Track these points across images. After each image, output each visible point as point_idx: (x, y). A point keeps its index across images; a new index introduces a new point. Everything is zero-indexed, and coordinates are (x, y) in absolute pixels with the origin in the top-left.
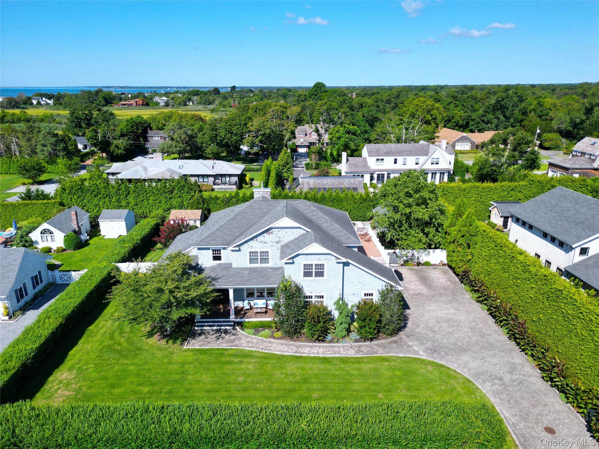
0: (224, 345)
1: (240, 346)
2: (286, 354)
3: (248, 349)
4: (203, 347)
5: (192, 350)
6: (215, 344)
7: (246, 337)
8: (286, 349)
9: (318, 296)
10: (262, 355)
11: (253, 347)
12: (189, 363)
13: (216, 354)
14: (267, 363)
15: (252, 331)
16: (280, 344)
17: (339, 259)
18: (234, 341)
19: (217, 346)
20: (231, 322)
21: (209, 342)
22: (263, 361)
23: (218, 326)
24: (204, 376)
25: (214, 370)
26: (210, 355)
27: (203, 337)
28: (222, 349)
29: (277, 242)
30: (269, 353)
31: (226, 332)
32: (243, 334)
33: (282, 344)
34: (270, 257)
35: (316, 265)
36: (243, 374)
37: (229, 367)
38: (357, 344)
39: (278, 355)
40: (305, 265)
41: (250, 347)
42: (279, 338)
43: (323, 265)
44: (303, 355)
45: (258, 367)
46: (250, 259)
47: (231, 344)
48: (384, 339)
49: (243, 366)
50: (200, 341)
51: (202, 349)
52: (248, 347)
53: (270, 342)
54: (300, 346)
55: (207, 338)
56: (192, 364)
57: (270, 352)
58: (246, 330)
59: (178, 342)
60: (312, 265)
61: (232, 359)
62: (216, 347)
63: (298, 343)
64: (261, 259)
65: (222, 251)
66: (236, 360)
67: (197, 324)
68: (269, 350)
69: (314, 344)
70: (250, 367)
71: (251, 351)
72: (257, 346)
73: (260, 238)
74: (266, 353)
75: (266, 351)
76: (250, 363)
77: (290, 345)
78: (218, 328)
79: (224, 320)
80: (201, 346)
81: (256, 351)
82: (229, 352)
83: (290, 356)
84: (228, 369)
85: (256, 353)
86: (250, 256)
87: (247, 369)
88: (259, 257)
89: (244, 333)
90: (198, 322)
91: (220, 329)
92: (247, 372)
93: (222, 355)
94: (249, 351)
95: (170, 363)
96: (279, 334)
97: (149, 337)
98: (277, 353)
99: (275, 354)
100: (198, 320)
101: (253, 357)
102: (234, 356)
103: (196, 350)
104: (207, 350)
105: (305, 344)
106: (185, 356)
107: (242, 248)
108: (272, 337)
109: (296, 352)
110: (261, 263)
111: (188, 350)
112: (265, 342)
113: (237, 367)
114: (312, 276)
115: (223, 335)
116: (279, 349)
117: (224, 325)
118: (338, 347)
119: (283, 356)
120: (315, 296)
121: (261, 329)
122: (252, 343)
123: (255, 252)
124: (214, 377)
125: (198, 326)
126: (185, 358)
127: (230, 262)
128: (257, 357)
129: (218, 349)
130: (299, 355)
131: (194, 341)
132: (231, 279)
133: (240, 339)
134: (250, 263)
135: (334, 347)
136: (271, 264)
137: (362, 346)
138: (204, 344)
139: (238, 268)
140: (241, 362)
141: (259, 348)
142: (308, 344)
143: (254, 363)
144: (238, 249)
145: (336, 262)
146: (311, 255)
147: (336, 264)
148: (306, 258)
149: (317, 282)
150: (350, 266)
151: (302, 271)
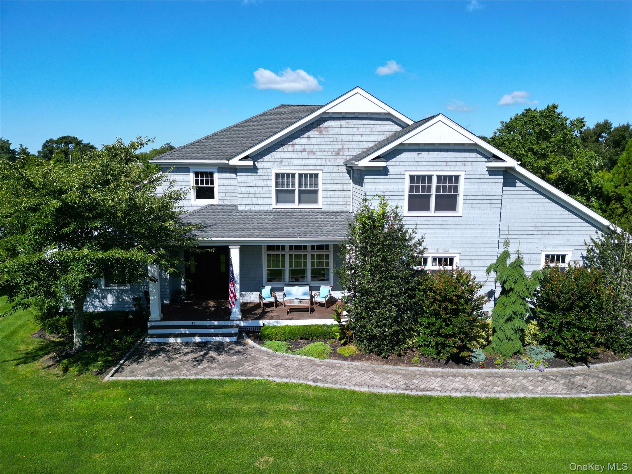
0: (215, 372)
1: (256, 375)
2: (384, 391)
3: (278, 380)
4: (156, 378)
5: (125, 385)
6: (189, 370)
7: (270, 356)
8: (377, 380)
9: (440, 259)
10: (318, 393)
11: (290, 376)
12: (107, 418)
13: (191, 393)
14: (338, 416)
15: (284, 344)
16: (360, 370)
17: (497, 158)
18: (240, 364)
19: (196, 374)
20: (232, 327)
21: (175, 368)
22: (325, 410)
23: (201, 335)
24: (144, 455)
25: (180, 434)
26: (173, 395)
27: (162, 357)
28: (210, 382)
29: (338, 153)
30: (336, 390)
31: (220, 348)
32: (261, 351)
33: (366, 371)
34: (320, 187)
35: (439, 177)
36: (270, 447)
37: (226, 425)
38: (555, 370)
39: (362, 394)
40: (412, 178)
41: (282, 377)
42: (352, 358)
43: (457, 178)
44: (429, 394)
45: (311, 425)
46: (278, 192)
47: (232, 371)
48: (614, 360)
49: (268, 423)
50: (151, 365)
51: (152, 381)
52: (277, 376)
53: (332, 367)
54: (414, 375)
55: (170, 359)
56: (115, 418)
57: (337, 387)
58: (268, 343)
59: (93, 368)
60: (430, 177)
61: (233, 404)
62: (193, 377)
63: (402, 368)
64: (300, 192)
65: (216, 176)
66: (246, 408)
67: (150, 332)
68: (335, 383)
69: (447, 370)
70: (289, 424)
71: (287, 385)
72: (301, 373)
73: (300, 142)
74: (330, 390)
75: (328, 386)
76: (287, 414)
77: (387, 372)
78: (204, 340)
79: (216, 323)
80: (152, 375)
81: (298, 386)
82: (227, 388)
83: (395, 396)
84: (223, 430)
85: (300, 390)
86: (278, 184)
87: (281, 431)
88: (297, 188)
89: (264, 349)
90: (153, 327)
91: (206, 344)
92: (281, 439)
93: (208, 395)
94: (280, 385)
95: (53, 417)
96: (352, 348)
97: (25, 363)
98: (356, 389)
99: (353, 392)
100: (153, 324)
101: (294, 399)
102: (240, 396)
103: (136, 384)
104: (167, 383)
105: (423, 369)
106: (102, 398)
107: (260, 163)
108: (335, 354)
109: (407, 388)
110: (300, 202)
111: (115, 384)
112: (319, 365)
113: (251, 425)
114: (427, 208)
115: (212, 354)
116: (358, 380)
117: (216, 335)
118: (513, 377)
119: (376, 395)
120: (434, 259)
121: (303, 341)
122: (287, 368)
123: (288, 175)
124: (175, 458)
125: (152, 336)
126: (100, 403)
127: (234, 202)
128: (306, 399)
129: (196, 381)
130: (420, 393)
131: (135, 365)
132: (236, 227)
133: (255, 360)
134: (277, 202)
135: (503, 376)
136: (321, 204)
137: (574, 376)
138: (161, 371)
139: (251, 212)
140: (262, 413)
141: (306, 379)
142: (430, 370)
143: (298, 413)
144: (250, 163)
145: (487, 173)
146: (428, 151)
147: (488, 176)
148: (417, 159)
149: (440, 222)
150: (517, 185)
151: (407, 193)
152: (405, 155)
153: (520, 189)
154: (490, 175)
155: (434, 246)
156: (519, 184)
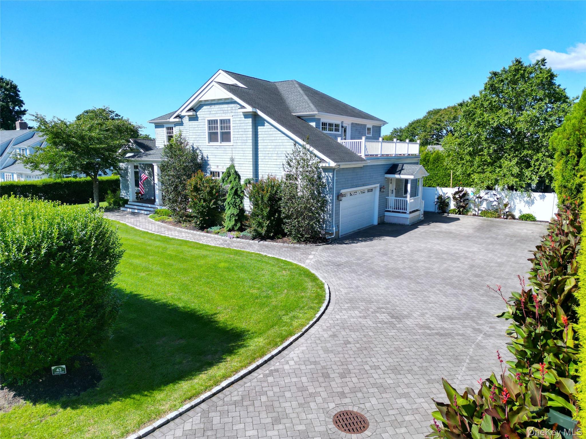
17: (242, 107)
20: (154, 208)
35: (221, 121)
38: (239, 240)
40: (209, 122)
43: (229, 120)
60: (217, 120)
63: (175, 228)
77: (166, 228)
78: (138, 211)
105: (182, 229)
114: (216, 140)
117: (144, 210)
145: (243, 116)
146: (215, 104)
147: (244, 119)
148: (210, 110)
149: (223, 149)
150: (265, 125)
151: (207, 131)
152: (205, 107)
153: (267, 127)
154: (245, 118)
155: (215, 164)
156: (266, 124)
